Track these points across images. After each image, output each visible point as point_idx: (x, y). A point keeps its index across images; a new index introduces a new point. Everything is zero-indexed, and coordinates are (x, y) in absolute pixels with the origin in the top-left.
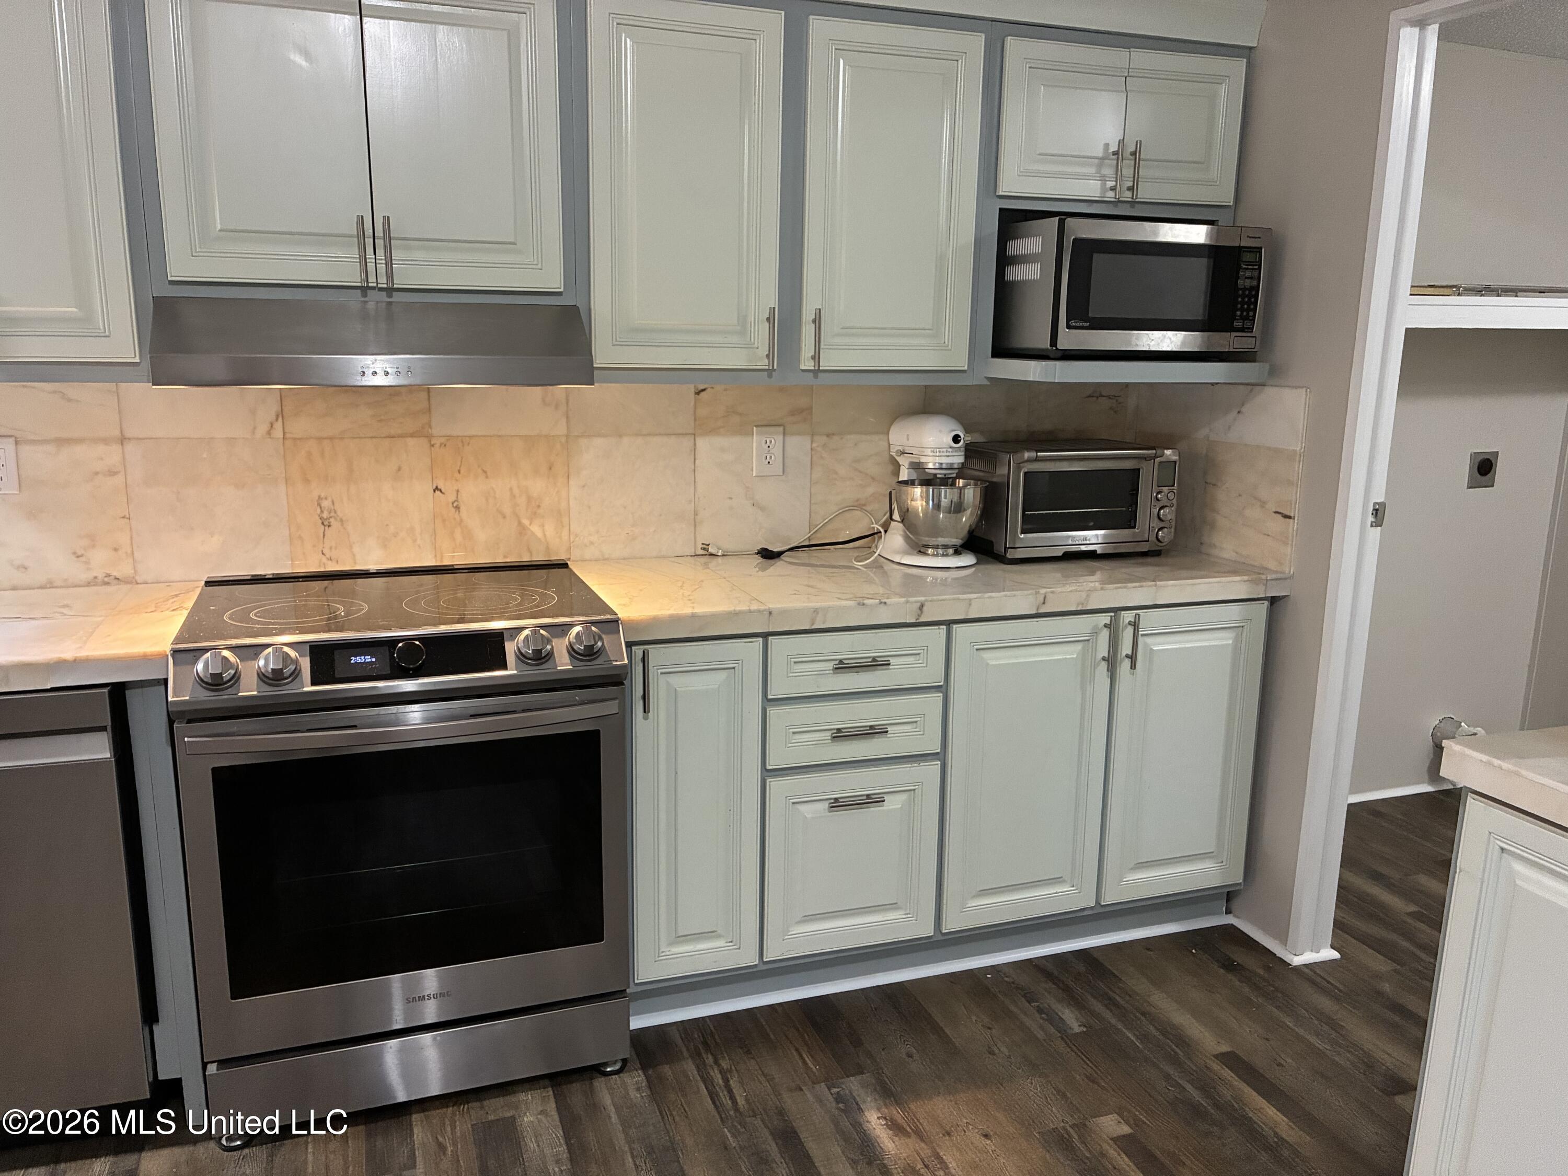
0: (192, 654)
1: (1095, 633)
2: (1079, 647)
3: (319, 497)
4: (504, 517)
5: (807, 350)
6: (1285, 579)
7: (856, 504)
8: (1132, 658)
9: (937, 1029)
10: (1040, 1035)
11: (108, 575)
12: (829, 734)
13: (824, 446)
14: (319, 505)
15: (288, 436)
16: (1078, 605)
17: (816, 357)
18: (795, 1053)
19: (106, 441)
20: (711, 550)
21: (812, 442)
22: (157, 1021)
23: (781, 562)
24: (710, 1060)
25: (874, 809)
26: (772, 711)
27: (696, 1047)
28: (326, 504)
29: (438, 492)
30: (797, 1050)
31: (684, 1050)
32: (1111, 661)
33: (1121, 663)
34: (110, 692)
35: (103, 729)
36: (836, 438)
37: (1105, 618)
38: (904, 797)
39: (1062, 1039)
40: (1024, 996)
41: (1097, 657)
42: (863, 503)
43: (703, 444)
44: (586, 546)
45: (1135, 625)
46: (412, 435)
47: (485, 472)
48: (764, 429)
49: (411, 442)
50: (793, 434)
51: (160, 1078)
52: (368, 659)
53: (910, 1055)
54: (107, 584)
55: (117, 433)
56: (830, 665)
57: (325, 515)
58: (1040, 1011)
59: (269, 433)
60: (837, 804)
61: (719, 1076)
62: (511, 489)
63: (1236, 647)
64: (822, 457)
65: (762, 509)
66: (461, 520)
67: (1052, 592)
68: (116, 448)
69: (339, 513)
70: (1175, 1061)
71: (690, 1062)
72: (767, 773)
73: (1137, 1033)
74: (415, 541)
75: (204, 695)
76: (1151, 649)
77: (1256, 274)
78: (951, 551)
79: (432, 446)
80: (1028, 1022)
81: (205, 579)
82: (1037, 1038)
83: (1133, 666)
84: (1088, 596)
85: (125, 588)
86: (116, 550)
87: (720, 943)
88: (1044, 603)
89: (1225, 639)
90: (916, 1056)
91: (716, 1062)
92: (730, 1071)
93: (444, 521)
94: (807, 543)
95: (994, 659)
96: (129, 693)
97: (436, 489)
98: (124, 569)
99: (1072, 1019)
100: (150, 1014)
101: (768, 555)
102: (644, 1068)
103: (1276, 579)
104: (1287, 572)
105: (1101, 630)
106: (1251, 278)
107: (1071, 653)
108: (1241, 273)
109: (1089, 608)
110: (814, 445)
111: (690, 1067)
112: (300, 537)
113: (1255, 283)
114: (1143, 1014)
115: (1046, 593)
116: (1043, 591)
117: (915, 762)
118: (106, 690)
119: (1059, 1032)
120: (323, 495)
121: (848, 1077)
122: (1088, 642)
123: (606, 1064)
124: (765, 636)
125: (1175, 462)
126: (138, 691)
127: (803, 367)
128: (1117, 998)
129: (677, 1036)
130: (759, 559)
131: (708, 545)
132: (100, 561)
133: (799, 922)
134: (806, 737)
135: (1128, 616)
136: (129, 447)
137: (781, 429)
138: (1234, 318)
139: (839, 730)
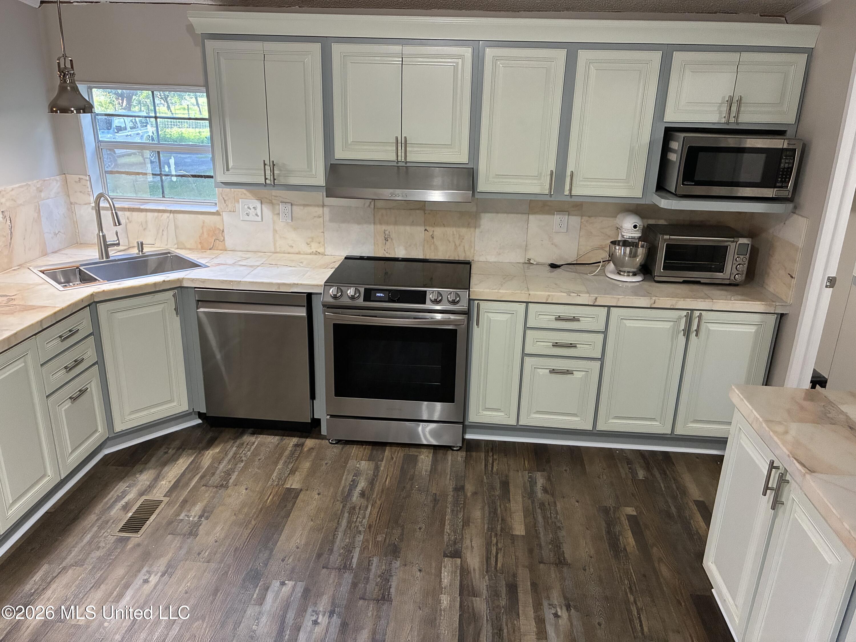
0: (330, 287)
1: (680, 318)
2: (672, 323)
3: (385, 230)
4: (450, 242)
5: (567, 187)
6: (787, 306)
7: (600, 247)
8: (697, 331)
9: (583, 465)
10: (624, 476)
11: (317, 252)
12: (551, 344)
13: (587, 221)
14: (384, 233)
15: (375, 207)
16: (671, 306)
17: (571, 190)
18: (523, 459)
19: (318, 206)
20: (531, 262)
21: (582, 219)
22: (315, 399)
23: (561, 270)
24: (491, 454)
25: (569, 376)
26: (528, 332)
27: (488, 449)
28: (387, 232)
29: (426, 231)
30: (524, 459)
31: (483, 449)
32: (687, 333)
33: (692, 333)
34: (307, 295)
35: (304, 306)
36: (592, 218)
37: (684, 313)
38: (584, 373)
39: (632, 480)
40: (627, 462)
41: (680, 328)
42: (604, 247)
43: (531, 217)
44: (480, 255)
45: (700, 317)
46: (418, 209)
47: (444, 224)
48: (558, 212)
49: (418, 211)
50: (573, 215)
51: (315, 417)
52: (382, 295)
53: (566, 470)
54: (316, 254)
55: (322, 203)
56: (554, 317)
57: (386, 237)
58: (630, 468)
59: (369, 206)
60: (553, 371)
61: (491, 460)
62: (453, 232)
63: (757, 332)
64: (586, 226)
65: (556, 246)
66: (434, 242)
67: (659, 299)
68: (321, 209)
69: (391, 236)
70: (674, 498)
71: (483, 453)
72: (524, 355)
73: (666, 485)
74: (417, 248)
75: (331, 300)
76: (709, 329)
77: (791, 161)
78: (631, 274)
79: (425, 213)
80: (621, 470)
81: (345, 255)
82: (621, 477)
83: (697, 335)
84: (676, 302)
85: (321, 256)
86: (319, 243)
87: (502, 414)
88: (654, 303)
89: (752, 329)
90: (568, 472)
91: (493, 455)
92: (496, 459)
93: (428, 242)
94: (575, 262)
95: (628, 323)
96: (313, 296)
97: (426, 230)
98: (321, 250)
99: (641, 474)
100: (313, 397)
101: (554, 266)
102: (466, 451)
103: (782, 306)
104: (789, 302)
105: (683, 317)
106: (789, 163)
107: (668, 325)
108: (783, 161)
109: (677, 307)
110: (583, 220)
111: (483, 455)
112: (377, 244)
113: (790, 166)
114: (674, 480)
115: (655, 299)
116: (654, 298)
117: (590, 360)
118: (305, 295)
119: (632, 477)
120: (386, 229)
121: (538, 471)
122: (677, 321)
123: (454, 447)
124: (527, 303)
125: (749, 244)
126: (315, 296)
127: (565, 194)
128: (668, 472)
129: (483, 444)
130: (549, 268)
131: (530, 259)
132: (315, 247)
133: (535, 413)
134: (542, 344)
135: (697, 313)
136: (325, 209)
137: (567, 213)
138: (777, 181)
139: (556, 343)
